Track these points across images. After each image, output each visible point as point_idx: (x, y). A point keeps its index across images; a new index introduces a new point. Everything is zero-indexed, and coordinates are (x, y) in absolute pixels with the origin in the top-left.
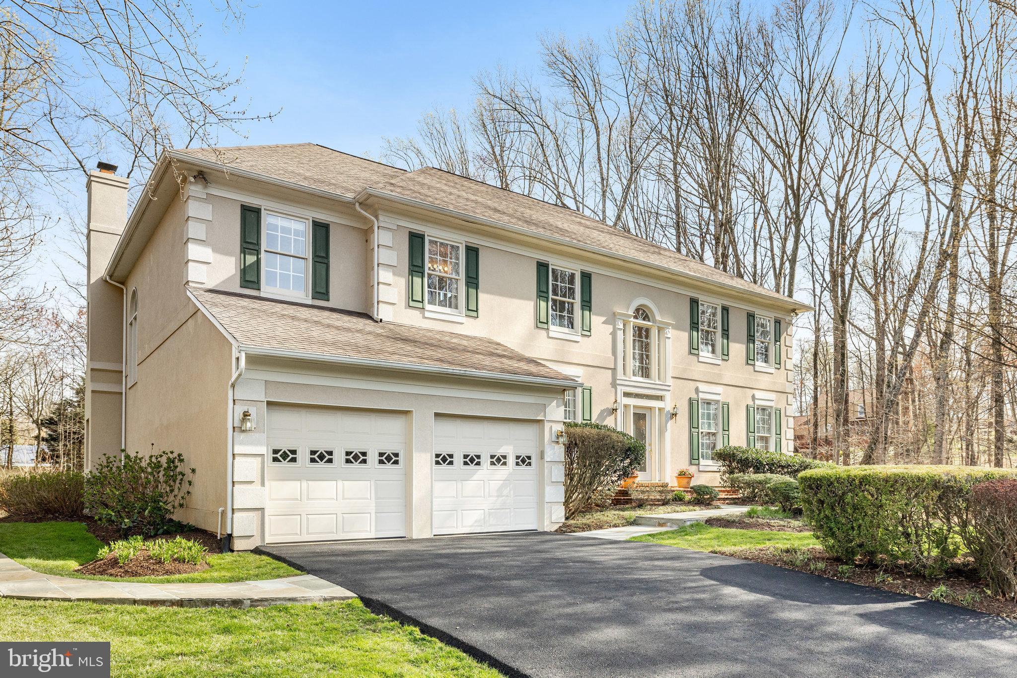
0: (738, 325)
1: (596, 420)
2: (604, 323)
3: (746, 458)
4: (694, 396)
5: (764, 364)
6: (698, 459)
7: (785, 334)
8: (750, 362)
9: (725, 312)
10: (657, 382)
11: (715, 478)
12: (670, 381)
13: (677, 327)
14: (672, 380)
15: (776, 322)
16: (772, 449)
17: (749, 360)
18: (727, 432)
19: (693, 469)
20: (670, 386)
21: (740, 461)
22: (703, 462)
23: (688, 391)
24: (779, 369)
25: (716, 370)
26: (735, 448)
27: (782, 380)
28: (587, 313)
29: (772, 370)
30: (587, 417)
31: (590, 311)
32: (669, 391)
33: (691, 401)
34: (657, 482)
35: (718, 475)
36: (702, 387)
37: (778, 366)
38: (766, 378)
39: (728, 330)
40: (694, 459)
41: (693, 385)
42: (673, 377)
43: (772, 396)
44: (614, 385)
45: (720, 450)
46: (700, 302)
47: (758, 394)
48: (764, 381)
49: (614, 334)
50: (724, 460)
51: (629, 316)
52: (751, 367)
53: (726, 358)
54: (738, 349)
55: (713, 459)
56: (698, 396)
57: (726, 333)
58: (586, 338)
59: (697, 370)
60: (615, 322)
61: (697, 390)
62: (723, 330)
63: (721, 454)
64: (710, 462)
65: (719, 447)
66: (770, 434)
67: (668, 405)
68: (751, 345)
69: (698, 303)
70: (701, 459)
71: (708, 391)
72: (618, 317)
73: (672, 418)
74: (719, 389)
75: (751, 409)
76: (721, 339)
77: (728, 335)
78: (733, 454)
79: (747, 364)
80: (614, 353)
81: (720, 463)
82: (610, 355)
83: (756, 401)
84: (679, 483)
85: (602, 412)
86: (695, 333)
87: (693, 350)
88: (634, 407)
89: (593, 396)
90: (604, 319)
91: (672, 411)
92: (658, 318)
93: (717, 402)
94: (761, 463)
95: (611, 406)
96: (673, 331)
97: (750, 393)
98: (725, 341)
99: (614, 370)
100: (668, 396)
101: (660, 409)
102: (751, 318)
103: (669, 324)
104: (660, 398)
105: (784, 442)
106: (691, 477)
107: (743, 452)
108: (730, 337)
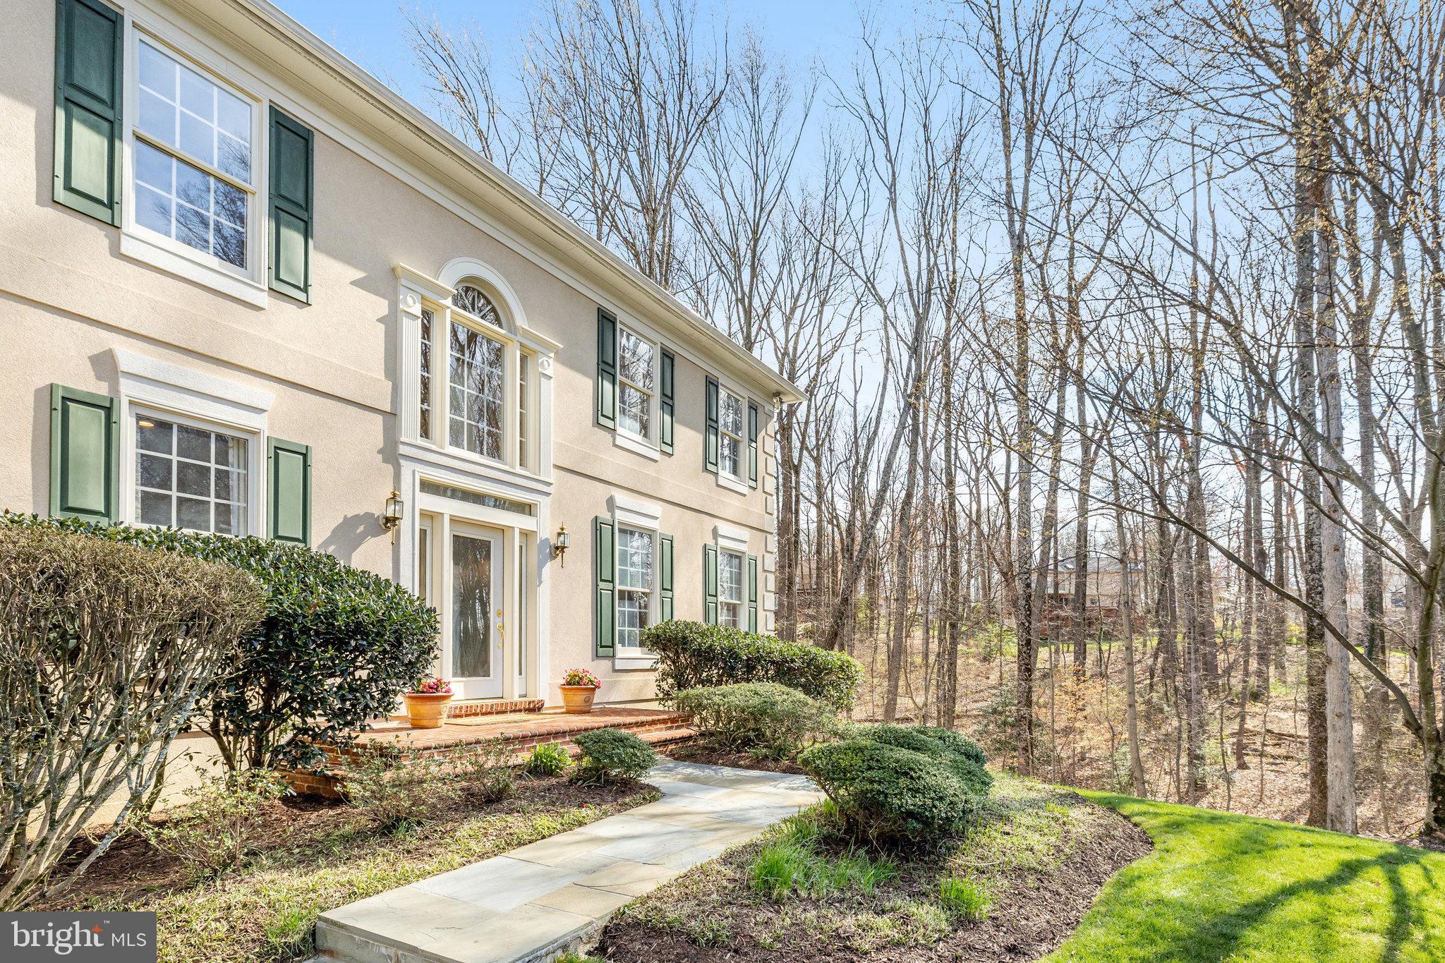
0: (689, 393)
1: (326, 543)
2: (354, 283)
3: (710, 646)
4: (605, 515)
5: (732, 477)
6: (613, 646)
7: (763, 433)
8: (710, 467)
9: (667, 361)
10: (518, 470)
11: (646, 683)
12: (552, 476)
13: (566, 360)
14: (554, 472)
15: (750, 407)
16: (743, 626)
17: (708, 463)
18: (669, 594)
19: (598, 670)
20: (549, 484)
21: (698, 653)
22: (621, 651)
23: (592, 500)
24: (755, 489)
25: (650, 469)
26: (686, 625)
27: (759, 509)
28: (292, 238)
29: (745, 490)
30: (291, 527)
31: (307, 234)
32: (548, 494)
33: (597, 524)
34: (516, 699)
35: (653, 677)
36: (621, 498)
37: (753, 484)
38: (734, 501)
39: (672, 398)
40: (603, 646)
41: (602, 491)
42: (557, 467)
43: (745, 534)
44: (391, 453)
45: (657, 628)
46: (619, 326)
47: (724, 528)
48: (731, 506)
49: (391, 323)
50: (664, 650)
51: (443, 293)
52: (712, 477)
53: (668, 449)
54: (689, 439)
55: (642, 644)
56: (613, 516)
57: (668, 402)
58: (290, 308)
59: (612, 464)
60: (395, 292)
61: (611, 503)
62: (664, 394)
63: (658, 636)
64: (636, 652)
65: (655, 620)
66: (740, 599)
67: (544, 526)
68: (713, 438)
69: (614, 324)
70: (618, 646)
71: (633, 511)
72: (403, 282)
73: (553, 557)
74: (655, 508)
75: (712, 554)
76: (659, 412)
77: (672, 407)
78: (684, 638)
79: (706, 469)
80: (392, 369)
81: (657, 655)
82: (381, 375)
83: (720, 540)
84: (566, 700)
85: (349, 523)
86: (608, 386)
87: (601, 418)
88: (454, 520)
89: (314, 473)
90: (359, 275)
91: (553, 541)
92: (521, 321)
93: (650, 533)
94: (737, 657)
95: (379, 508)
96: (559, 366)
97: (710, 523)
98: (667, 418)
99: (391, 417)
100: (544, 506)
101: (525, 534)
102: (712, 388)
103: (548, 347)
104: (525, 509)
105: (761, 614)
106: (593, 688)
107: (703, 634)
108: (676, 412)
